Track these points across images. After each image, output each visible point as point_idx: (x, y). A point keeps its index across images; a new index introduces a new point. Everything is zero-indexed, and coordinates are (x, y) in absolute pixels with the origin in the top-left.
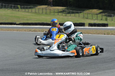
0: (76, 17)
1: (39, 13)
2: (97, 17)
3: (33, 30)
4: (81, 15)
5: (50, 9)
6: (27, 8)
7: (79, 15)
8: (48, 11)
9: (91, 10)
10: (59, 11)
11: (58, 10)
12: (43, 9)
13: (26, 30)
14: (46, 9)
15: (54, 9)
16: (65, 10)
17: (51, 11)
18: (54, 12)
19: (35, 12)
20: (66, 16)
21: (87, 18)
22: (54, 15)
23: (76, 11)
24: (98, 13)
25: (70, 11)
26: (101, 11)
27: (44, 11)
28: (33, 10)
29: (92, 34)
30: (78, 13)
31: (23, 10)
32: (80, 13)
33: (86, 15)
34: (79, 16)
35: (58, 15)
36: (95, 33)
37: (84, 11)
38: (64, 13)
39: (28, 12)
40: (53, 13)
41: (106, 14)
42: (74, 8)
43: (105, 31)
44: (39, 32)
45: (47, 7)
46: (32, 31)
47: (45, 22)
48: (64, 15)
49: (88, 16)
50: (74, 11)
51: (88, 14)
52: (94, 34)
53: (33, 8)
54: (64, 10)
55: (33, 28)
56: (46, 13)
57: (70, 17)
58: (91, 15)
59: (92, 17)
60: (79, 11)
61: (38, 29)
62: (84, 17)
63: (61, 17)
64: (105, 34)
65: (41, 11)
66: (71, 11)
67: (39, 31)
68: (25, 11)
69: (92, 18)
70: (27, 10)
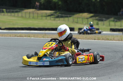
0: (65, 21)
1: (26, 17)
2: (88, 21)
3: (19, 35)
4: (71, 19)
5: (38, 13)
6: (13, 12)
7: (68, 19)
8: (36, 15)
9: (81, 14)
10: (48, 15)
11: (46, 14)
12: (30, 13)
13: (11, 36)
14: (33, 13)
15: (42, 13)
16: (54, 14)
17: (39, 15)
18: (42, 16)
19: (22, 17)
20: (54, 20)
21: (77, 23)
22: (42, 19)
23: (66, 15)
24: (88, 17)
25: (58, 15)
26: (92, 15)
27: (31, 15)
28: (20, 14)
29: (81, 39)
30: (67, 17)
31: (9, 14)
32: (70, 17)
33: (76, 19)
34: (68, 21)
35: (46, 19)
36: (85, 38)
37: (74, 14)
38: (53, 17)
39: (14, 16)
40: (41, 18)
41: (97, 18)
42: (63, 12)
43: (95, 37)
44: (25, 38)
45: (34, 11)
46: (18, 37)
47: (32, 27)
48: (52, 19)
49: (78, 20)
50: (63, 15)
51: (78, 18)
52: (83, 39)
53: (19, 12)
54: (52, 13)
55: (19, 33)
56: (33, 18)
57: (59, 21)
58: (81, 19)
59: (82, 21)
60: (68, 16)
61: (24, 34)
62: (73, 22)
63: (50, 21)
64: (95, 40)
65: (28, 16)
66: (60, 15)
67: (25, 36)
68: (11, 15)
69: (83, 23)
70: (13, 14)
